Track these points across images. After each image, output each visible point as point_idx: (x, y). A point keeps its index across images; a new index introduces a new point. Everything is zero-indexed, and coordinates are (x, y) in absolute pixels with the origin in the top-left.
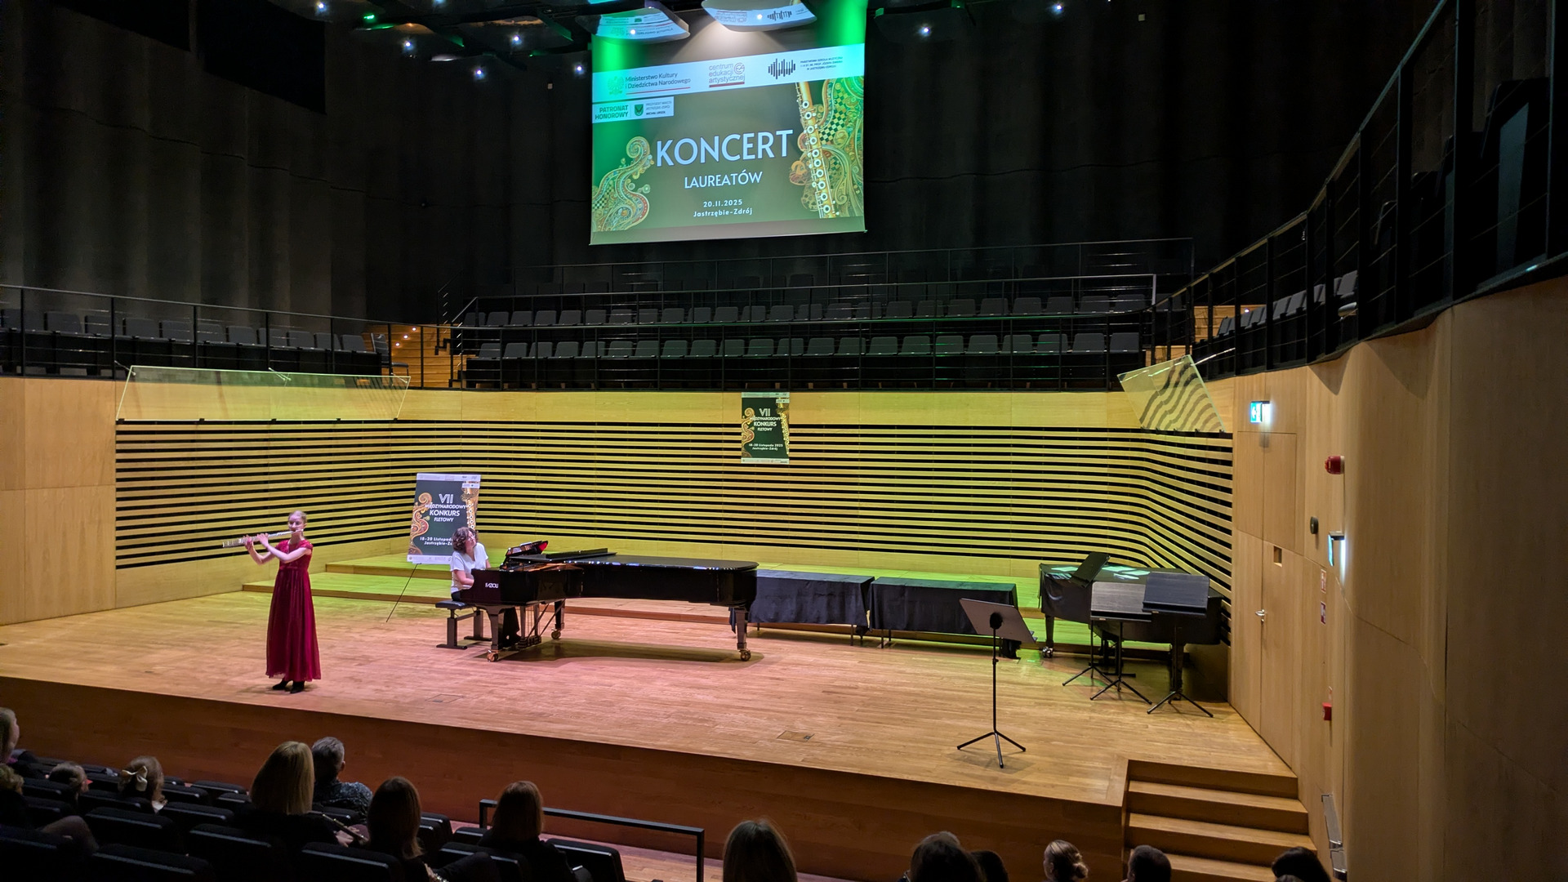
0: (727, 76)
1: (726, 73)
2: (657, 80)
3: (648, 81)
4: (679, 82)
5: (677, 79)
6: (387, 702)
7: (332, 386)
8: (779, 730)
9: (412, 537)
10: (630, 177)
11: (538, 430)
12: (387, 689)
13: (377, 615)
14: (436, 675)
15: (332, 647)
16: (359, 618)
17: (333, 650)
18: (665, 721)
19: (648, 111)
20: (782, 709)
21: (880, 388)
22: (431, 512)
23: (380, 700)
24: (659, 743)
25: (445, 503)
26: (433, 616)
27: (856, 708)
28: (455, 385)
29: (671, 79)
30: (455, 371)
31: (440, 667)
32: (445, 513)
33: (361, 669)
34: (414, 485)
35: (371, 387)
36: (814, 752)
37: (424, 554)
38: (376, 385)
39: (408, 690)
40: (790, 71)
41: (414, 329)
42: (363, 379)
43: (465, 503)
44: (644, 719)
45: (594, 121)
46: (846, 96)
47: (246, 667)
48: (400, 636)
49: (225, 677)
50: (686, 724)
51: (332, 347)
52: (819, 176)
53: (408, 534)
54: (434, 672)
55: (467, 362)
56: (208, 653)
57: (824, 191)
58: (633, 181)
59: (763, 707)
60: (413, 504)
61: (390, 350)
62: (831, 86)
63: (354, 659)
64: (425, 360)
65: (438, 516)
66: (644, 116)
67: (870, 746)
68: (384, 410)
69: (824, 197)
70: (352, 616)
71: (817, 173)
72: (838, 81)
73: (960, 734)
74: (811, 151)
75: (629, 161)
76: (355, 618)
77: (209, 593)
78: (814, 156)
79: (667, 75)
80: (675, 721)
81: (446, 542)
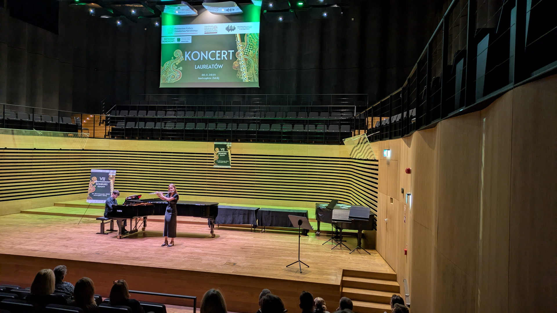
0: (211, 30)
1: (211, 29)
2: (186, 30)
3: (182, 30)
4: (194, 31)
5: (193, 30)
6: (78, 254)
7: (58, 136)
8: (225, 262)
9: (89, 193)
10: (175, 64)
11: (138, 154)
12: (78, 249)
13: (74, 222)
14: (97, 244)
15: (57, 234)
16: (67, 223)
17: (57, 235)
18: (184, 259)
19: (182, 41)
20: (226, 254)
21: (263, 142)
22: (96, 184)
23: (76, 254)
24: (181, 267)
25: (102, 181)
26: (96, 223)
27: (252, 254)
28: (107, 137)
29: (191, 30)
30: (107, 132)
31: (99, 241)
32: (102, 184)
33: (68, 242)
34: (90, 174)
35: (73, 137)
36: (237, 269)
37: (93, 200)
38: (76, 136)
39: (86, 250)
40: (233, 30)
41: (91, 116)
42: (71, 134)
43: (110, 181)
44: (176, 259)
45: (162, 43)
46: (253, 40)
47: (22, 242)
48: (83, 230)
49: (13, 246)
50: (191, 260)
51: (59, 122)
52: (243, 67)
53: (87, 192)
54: (96, 243)
55: (112, 128)
56: (6, 236)
57: (245, 72)
58: (176, 65)
59: (219, 254)
60: (89, 181)
61: (81, 123)
62: (248, 36)
63: (65, 238)
64: (95, 127)
65: (99, 185)
66: (180, 42)
67: (256, 267)
68: (79, 146)
69: (245, 74)
70: (64, 223)
71: (242, 66)
72: (250, 34)
73: (287, 262)
74: (241, 58)
75: (175, 58)
76: (66, 223)
77: (7, 214)
78: (241, 60)
79: (189, 28)
80: (187, 259)
81: (102, 195)
